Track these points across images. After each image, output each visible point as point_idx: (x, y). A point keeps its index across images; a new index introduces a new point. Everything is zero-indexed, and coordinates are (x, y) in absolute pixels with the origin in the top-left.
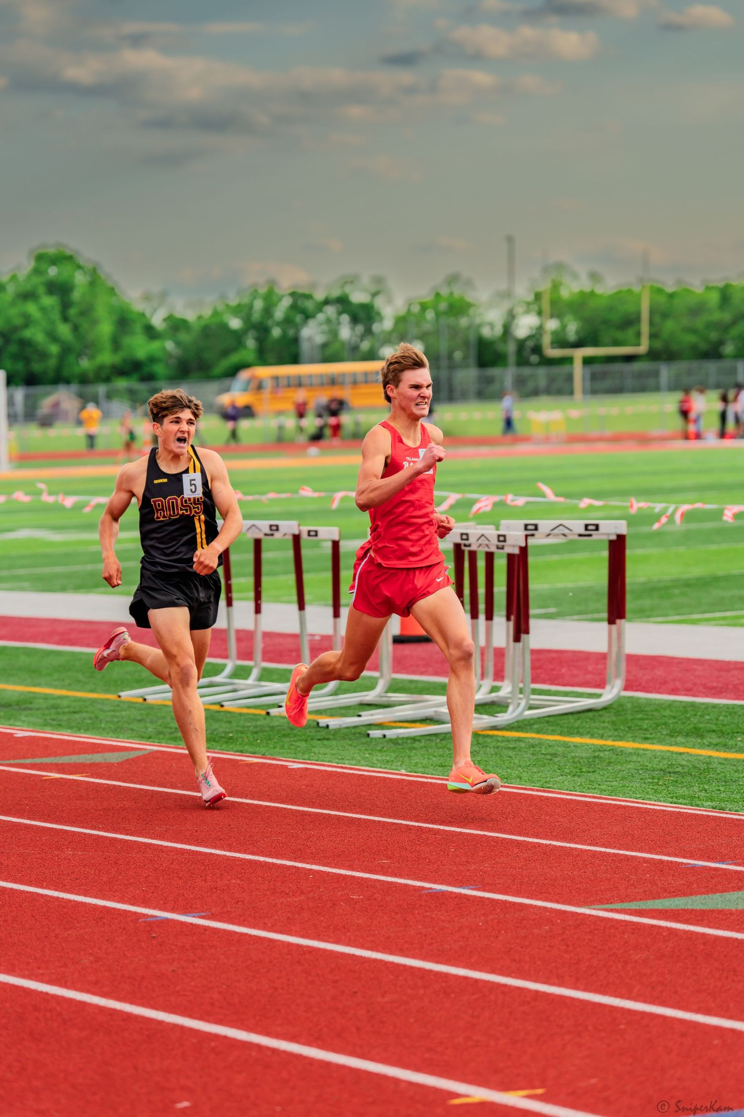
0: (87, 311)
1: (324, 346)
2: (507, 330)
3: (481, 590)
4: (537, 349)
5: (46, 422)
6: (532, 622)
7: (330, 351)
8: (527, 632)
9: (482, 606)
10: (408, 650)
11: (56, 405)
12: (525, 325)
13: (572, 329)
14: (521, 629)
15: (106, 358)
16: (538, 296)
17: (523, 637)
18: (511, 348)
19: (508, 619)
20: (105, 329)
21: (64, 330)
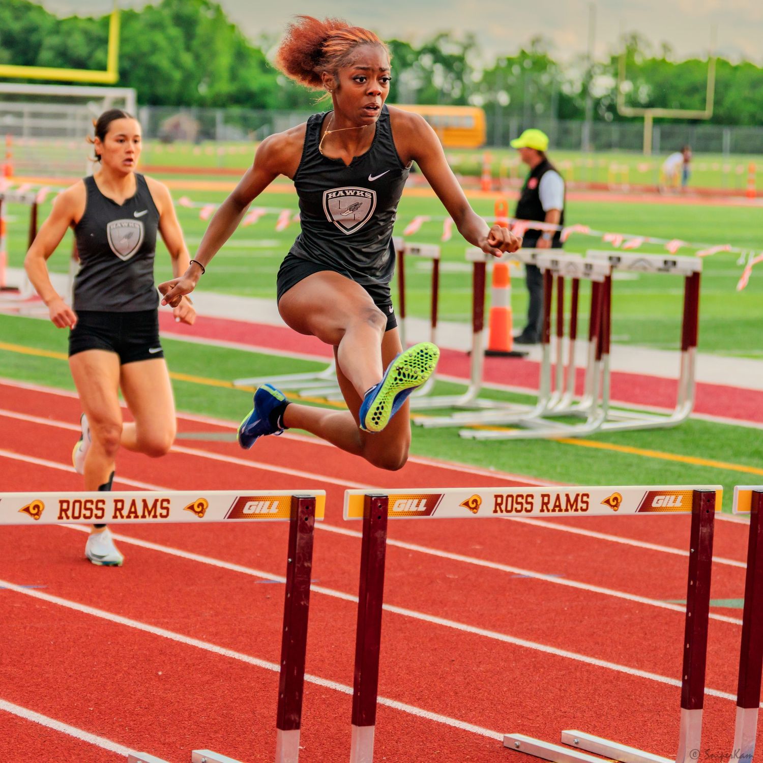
0: (208, 43)
1: (420, 91)
2: (585, 87)
3: (567, 315)
4: (612, 108)
5: (167, 140)
6: (613, 348)
7: (425, 95)
8: (608, 351)
9: (567, 329)
10: (497, 362)
11: (177, 126)
12: (602, 86)
13: (644, 92)
14: (602, 349)
15: (225, 87)
16: (614, 60)
17: (604, 356)
18: (588, 105)
19: (590, 339)
20: (224, 61)
21: (187, 59)
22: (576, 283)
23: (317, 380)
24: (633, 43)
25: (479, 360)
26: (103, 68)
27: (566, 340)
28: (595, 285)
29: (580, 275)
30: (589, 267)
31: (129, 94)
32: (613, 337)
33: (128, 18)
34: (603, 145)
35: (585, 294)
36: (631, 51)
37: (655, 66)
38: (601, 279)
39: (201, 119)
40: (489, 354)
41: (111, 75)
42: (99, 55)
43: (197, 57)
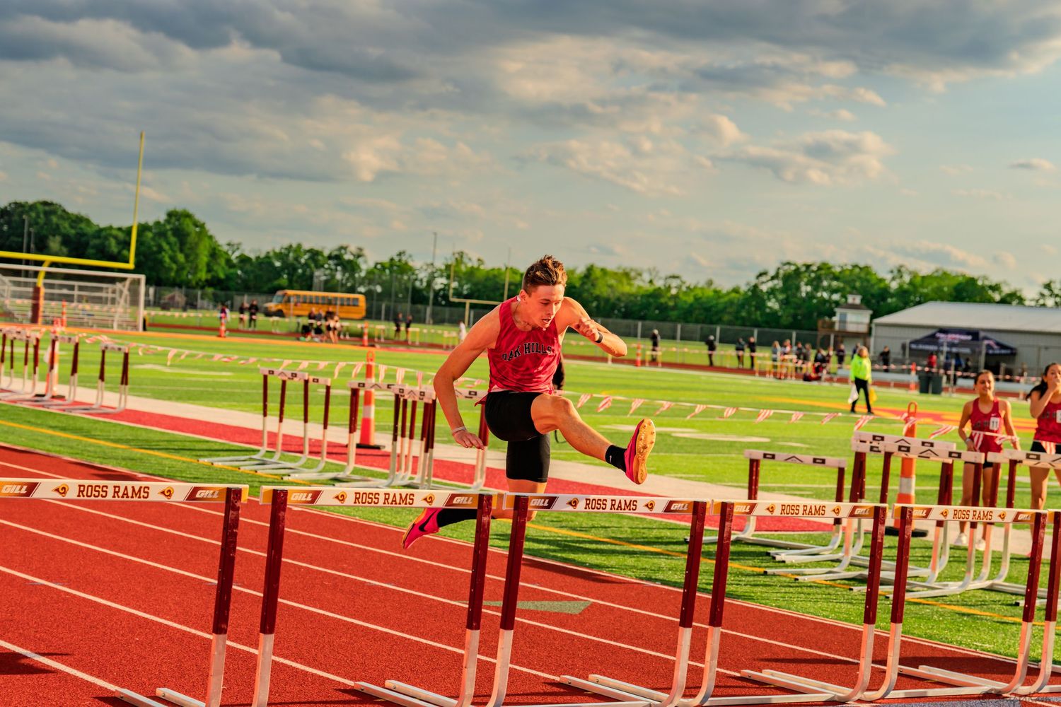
0: (194, 248)
1: (326, 282)
2: (429, 283)
3: (408, 424)
4: (445, 297)
5: (165, 307)
6: (435, 444)
7: (329, 285)
8: (432, 447)
9: (408, 433)
10: (363, 451)
11: (172, 298)
12: (439, 283)
13: (466, 289)
14: (429, 446)
15: (203, 275)
16: (448, 267)
17: (430, 450)
18: (431, 295)
19: (422, 440)
20: (204, 259)
21: (181, 257)
22: (414, 403)
23: (251, 459)
24: (460, 257)
25: (353, 450)
26: (127, 261)
27: (407, 439)
28: (426, 405)
29: (417, 399)
30: (422, 394)
31: (143, 277)
32: (436, 439)
33: (143, 229)
34: (438, 321)
35: (420, 411)
36: (459, 261)
37: (472, 272)
38: (430, 402)
39: (187, 295)
40: (358, 446)
41: (131, 266)
42: (125, 252)
43: (187, 256)
